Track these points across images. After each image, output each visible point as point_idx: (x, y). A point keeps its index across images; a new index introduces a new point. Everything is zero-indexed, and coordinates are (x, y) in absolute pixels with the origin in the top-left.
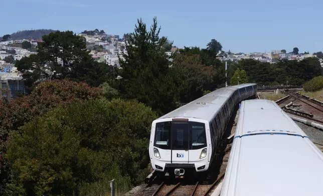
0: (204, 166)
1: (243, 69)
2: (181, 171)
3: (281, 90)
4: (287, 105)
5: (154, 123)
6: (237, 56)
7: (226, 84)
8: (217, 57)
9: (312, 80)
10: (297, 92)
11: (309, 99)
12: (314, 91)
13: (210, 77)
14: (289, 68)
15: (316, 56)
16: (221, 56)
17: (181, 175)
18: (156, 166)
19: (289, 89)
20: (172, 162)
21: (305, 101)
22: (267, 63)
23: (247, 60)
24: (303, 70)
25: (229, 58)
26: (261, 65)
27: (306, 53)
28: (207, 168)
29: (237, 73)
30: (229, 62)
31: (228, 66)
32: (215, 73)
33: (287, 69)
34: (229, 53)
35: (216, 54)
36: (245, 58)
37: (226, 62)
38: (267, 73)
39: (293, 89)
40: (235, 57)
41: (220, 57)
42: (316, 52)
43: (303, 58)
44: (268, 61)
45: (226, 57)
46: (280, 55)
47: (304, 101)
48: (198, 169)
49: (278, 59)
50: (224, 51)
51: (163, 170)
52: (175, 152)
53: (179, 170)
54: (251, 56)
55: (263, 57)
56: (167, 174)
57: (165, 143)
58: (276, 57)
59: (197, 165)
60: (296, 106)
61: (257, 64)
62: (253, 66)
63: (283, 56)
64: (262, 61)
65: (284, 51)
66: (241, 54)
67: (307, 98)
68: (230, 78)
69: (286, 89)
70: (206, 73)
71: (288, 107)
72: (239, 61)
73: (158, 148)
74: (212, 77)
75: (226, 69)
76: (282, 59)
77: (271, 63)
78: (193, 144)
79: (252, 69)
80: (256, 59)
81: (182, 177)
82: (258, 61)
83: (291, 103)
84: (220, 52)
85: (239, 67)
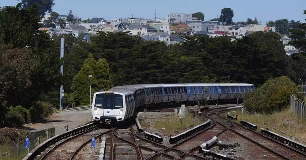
0: (121, 118)
1: (103, 57)
2: (109, 121)
3: (191, 108)
4: (204, 145)
5: (95, 94)
6: (87, 26)
7: (62, 90)
8: (41, 26)
9: (265, 85)
10: (229, 113)
11: (258, 131)
12: (269, 110)
13: (22, 73)
14: (210, 57)
15: (273, 29)
16: (49, 24)
17: (109, 123)
18: (96, 118)
19: (211, 107)
20: (104, 115)
21: (248, 134)
22: (158, 43)
23: (111, 34)
24: (244, 61)
25: (69, 28)
26: (144, 48)
27: (250, 22)
28: (123, 119)
29: (87, 65)
30: (69, 39)
31: (65, 48)
32: (36, 63)
33: (204, 59)
34: (71, 18)
35: (39, 20)
36: (107, 30)
37: (62, 40)
38: (159, 66)
39: (220, 106)
40: (84, 28)
41: (48, 26)
42: (274, 21)
43: (243, 33)
44: (162, 39)
45: (63, 27)
46: (190, 25)
47: (246, 135)
48: (118, 119)
49: (184, 35)
50: (57, 12)
51: (99, 120)
52: (106, 110)
53: (108, 120)
54: (121, 26)
55: (150, 30)
56: (101, 122)
57: (101, 105)
58: (182, 29)
59: (118, 118)
60: (225, 147)
61: (136, 46)
62: (126, 50)
63: (197, 28)
64: (146, 39)
65: (199, 16)
66: (96, 20)
67: (252, 129)
68: (71, 78)
69: (202, 107)
70: (13, 63)
71: (208, 147)
72: (93, 38)
73: (97, 108)
74: (27, 72)
75: (62, 55)
76: (195, 35)
77: (168, 43)
78: (116, 106)
79: (122, 56)
80: (134, 32)
81: (109, 124)
82: (138, 39)
83: (215, 138)
84: (47, 15)
85: (91, 50)
